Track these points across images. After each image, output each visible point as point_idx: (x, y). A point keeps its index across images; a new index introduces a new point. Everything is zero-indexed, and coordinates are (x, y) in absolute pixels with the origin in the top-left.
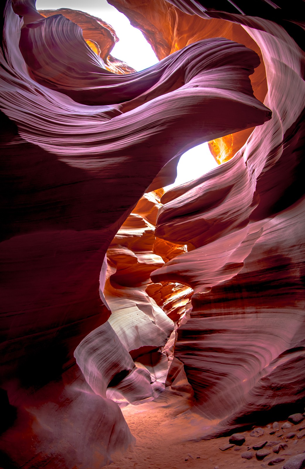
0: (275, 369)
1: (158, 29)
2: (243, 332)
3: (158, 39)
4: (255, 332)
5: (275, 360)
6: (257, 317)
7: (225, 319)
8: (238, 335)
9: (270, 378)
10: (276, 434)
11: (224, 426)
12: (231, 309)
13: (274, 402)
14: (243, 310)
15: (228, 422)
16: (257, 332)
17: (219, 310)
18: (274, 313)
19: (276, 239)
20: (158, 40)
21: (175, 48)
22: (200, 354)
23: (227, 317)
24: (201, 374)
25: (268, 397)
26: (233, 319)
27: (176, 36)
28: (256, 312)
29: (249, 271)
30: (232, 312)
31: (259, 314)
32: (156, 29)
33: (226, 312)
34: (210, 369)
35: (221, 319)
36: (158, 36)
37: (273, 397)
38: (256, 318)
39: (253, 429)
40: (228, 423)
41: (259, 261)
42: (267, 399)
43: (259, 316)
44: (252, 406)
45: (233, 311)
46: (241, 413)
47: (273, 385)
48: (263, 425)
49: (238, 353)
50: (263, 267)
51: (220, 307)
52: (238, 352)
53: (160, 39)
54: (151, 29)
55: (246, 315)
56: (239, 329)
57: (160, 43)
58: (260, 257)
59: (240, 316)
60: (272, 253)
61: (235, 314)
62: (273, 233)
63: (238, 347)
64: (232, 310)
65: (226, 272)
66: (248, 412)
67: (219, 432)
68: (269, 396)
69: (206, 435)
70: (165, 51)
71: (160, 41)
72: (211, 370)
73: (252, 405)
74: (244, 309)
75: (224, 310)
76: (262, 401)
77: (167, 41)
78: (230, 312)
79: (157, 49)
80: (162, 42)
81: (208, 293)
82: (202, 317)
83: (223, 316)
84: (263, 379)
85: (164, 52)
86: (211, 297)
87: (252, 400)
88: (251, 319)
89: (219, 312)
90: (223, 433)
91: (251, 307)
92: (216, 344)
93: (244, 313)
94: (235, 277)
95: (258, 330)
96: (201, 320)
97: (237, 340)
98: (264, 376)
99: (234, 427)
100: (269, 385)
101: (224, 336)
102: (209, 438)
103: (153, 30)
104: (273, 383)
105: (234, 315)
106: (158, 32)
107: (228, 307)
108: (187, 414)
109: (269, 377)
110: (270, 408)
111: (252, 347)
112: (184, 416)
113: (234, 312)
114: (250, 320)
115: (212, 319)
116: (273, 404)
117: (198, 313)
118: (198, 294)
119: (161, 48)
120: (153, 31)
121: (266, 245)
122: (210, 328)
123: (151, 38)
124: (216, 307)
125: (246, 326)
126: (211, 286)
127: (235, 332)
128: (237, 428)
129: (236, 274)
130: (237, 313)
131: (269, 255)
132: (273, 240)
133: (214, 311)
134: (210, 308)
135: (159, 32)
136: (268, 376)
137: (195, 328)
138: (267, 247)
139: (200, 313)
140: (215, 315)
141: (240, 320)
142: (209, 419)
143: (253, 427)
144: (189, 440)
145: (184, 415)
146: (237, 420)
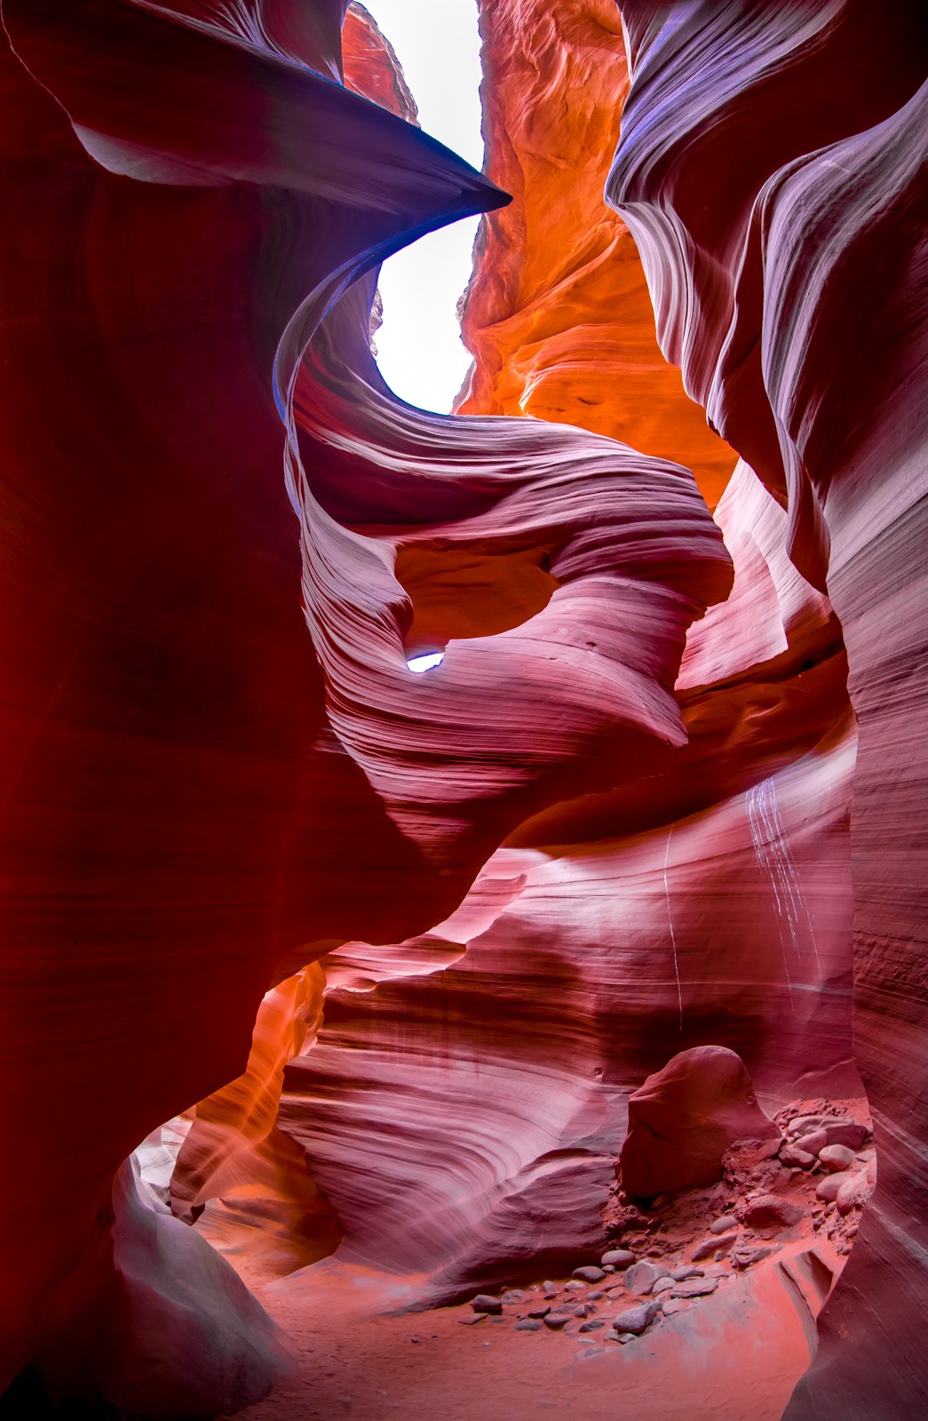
0: (534, 1184)
1: (525, 241)
2: (444, 1099)
3: (505, 264)
4: (472, 1103)
5: (529, 1165)
6: (477, 1072)
7: (401, 1061)
8: (434, 1102)
9: (525, 1197)
10: (558, 1298)
11: (443, 1285)
12: (415, 1040)
13: (540, 1243)
14: (445, 1050)
15: (449, 1277)
16: (480, 1104)
17: (388, 1037)
18: (519, 1070)
19: (556, 917)
20: (504, 267)
21: (529, 318)
22: (344, 1133)
23: (406, 1059)
24: (351, 1178)
25: (524, 1232)
26: (419, 1064)
27: (559, 296)
28: (476, 1061)
29: (475, 968)
30: (418, 1049)
31: (482, 1067)
32: (521, 239)
33: (404, 1045)
34: (374, 1168)
35: (392, 1060)
36: (511, 258)
37: (536, 1233)
38: (475, 1074)
39: (503, 1292)
40: (449, 1280)
41: (505, 954)
42: (524, 1238)
43: (481, 1070)
44: (496, 1248)
45: (421, 1047)
46: (475, 1259)
47: (533, 1212)
48: (524, 1284)
49: (435, 1141)
50: (512, 969)
51: (391, 1032)
52: (437, 1138)
53: (509, 270)
54: (511, 229)
55: (451, 1062)
56: (435, 1090)
57: (502, 281)
58: (508, 947)
59: (437, 1060)
60: (540, 946)
61: (424, 1054)
62: (550, 900)
63: (436, 1129)
64: (417, 1043)
65: (414, 952)
66: (489, 1260)
67: (437, 1297)
68: (528, 1232)
69: (412, 1303)
70: (497, 307)
71: (506, 273)
72: (375, 1170)
73: (495, 1245)
74: (447, 1047)
75: (399, 1041)
76: (515, 1240)
77: (522, 283)
78: (413, 1049)
79: (483, 289)
80: (508, 280)
81: (366, 993)
82: (346, 1047)
83: (396, 1054)
84: (509, 1199)
85: (493, 306)
86: (374, 1006)
87: (493, 1236)
88: (464, 1073)
89: (388, 1043)
90: (446, 1299)
91: (463, 1046)
92: (383, 1116)
93: (446, 1056)
94: (440, 972)
95: (481, 1099)
96: (344, 1053)
97: (432, 1114)
98: (511, 1193)
99: (466, 1288)
100: (525, 1210)
101: (400, 1098)
102: (419, 1309)
103: (513, 238)
104: (532, 1209)
105: (421, 1057)
106: (518, 249)
107: (410, 1034)
108: (330, 1266)
109: (522, 1196)
110: (532, 1254)
111: (467, 1134)
112: (325, 1270)
113: (422, 1050)
114: (462, 1074)
115: (370, 1056)
116: (538, 1247)
117: (338, 1035)
118: (344, 990)
119: (494, 293)
120: (510, 240)
121: (529, 924)
122: (366, 1076)
123: (491, 251)
124: (380, 1030)
125: (450, 1086)
126: (378, 978)
127: (426, 1094)
128: (471, 1289)
129: (443, 967)
130: (431, 1054)
131: (531, 949)
132: (548, 918)
133: (376, 1037)
134: (367, 1029)
135: (524, 251)
136: (521, 1194)
137: (329, 1069)
138: (531, 928)
139: (342, 1035)
140: (377, 1047)
141: (438, 1070)
142: (395, 1274)
143: (503, 1288)
144: (380, 1312)
145: (322, 1268)
146: (470, 1274)
